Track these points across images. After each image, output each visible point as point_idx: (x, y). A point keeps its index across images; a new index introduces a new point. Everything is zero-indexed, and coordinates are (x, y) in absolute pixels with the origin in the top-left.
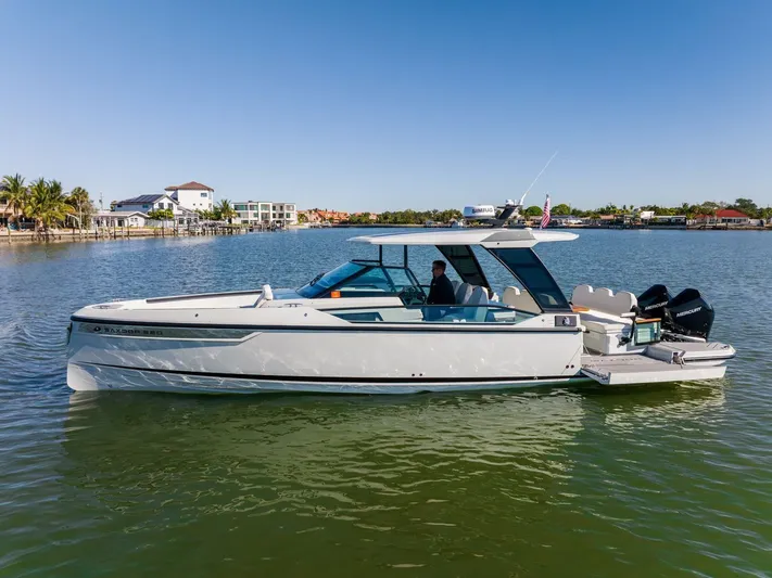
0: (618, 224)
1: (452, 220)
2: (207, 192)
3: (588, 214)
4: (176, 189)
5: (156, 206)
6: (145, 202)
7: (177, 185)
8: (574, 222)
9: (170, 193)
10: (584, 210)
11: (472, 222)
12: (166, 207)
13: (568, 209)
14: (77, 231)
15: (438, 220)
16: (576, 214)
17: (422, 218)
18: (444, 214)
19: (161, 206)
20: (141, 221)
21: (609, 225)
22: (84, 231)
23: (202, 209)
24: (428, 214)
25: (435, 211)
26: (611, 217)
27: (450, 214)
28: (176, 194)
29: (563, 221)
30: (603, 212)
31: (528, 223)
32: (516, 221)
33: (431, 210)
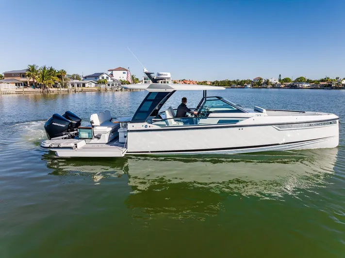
0: (329, 86)
1: (245, 84)
2: (126, 71)
3: (314, 81)
4: (112, 71)
5: (100, 78)
6: (96, 76)
7: (113, 69)
8: (306, 85)
9: (110, 72)
10: (313, 80)
11: (255, 85)
12: (105, 78)
13: (305, 79)
14: (59, 89)
15: (238, 84)
16: (308, 81)
17: (231, 83)
18: (241, 81)
19: (103, 78)
20: (93, 85)
21: (324, 87)
22: (62, 89)
23: (123, 79)
24: (234, 82)
25: (238, 80)
26: (325, 83)
27: (245, 81)
28: (112, 73)
29: (300, 85)
30: (322, 81)
31: (283, 86)
32: (277, 85)
33: (236, 79)
